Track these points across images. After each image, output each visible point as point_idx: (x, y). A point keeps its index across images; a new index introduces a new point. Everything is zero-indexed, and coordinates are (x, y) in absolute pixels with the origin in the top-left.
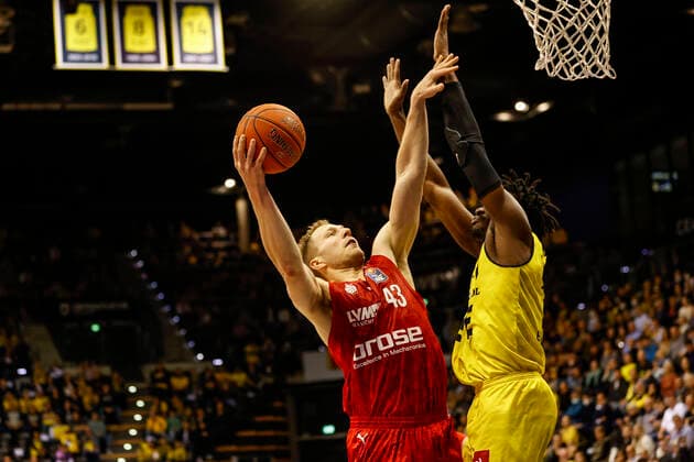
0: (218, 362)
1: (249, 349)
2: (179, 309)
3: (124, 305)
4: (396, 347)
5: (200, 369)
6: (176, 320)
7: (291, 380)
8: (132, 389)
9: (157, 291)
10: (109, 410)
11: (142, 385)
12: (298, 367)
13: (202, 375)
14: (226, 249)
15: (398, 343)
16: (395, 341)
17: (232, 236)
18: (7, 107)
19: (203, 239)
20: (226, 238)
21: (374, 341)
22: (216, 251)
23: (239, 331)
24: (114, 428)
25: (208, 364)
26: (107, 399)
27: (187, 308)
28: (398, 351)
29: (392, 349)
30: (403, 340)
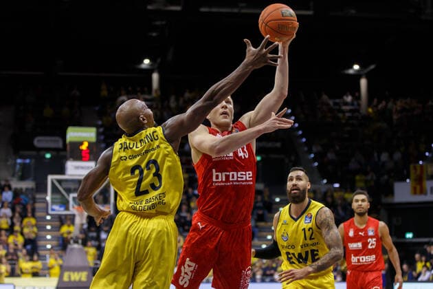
0: (337, 185)
1: (358, 177)
2: (314, 149)
3: (278, 145)
4: (237, 181)
5: (323, 189)
6: (312, 156)
7: (385, 200)
8: (278, 200)
9: (302, 136)
10: (260, 212)
11: (283, 198)
12: (391, 192)
13: (325, 193)
14: (350, 111)
15: (239, 179)
16: (238, 177)
17: (355, 103)
18: (203, 10)
19: (335, 104)
20: (352, 104)
21: (228, 173)
22: (343, 112)
23: (353, 165)
24: (262, 224)
25: (329, 186)
26: (260, 204)
27: (319, 148)
28: (237, 183)
29: (235, 181)
30: (242, 178)
